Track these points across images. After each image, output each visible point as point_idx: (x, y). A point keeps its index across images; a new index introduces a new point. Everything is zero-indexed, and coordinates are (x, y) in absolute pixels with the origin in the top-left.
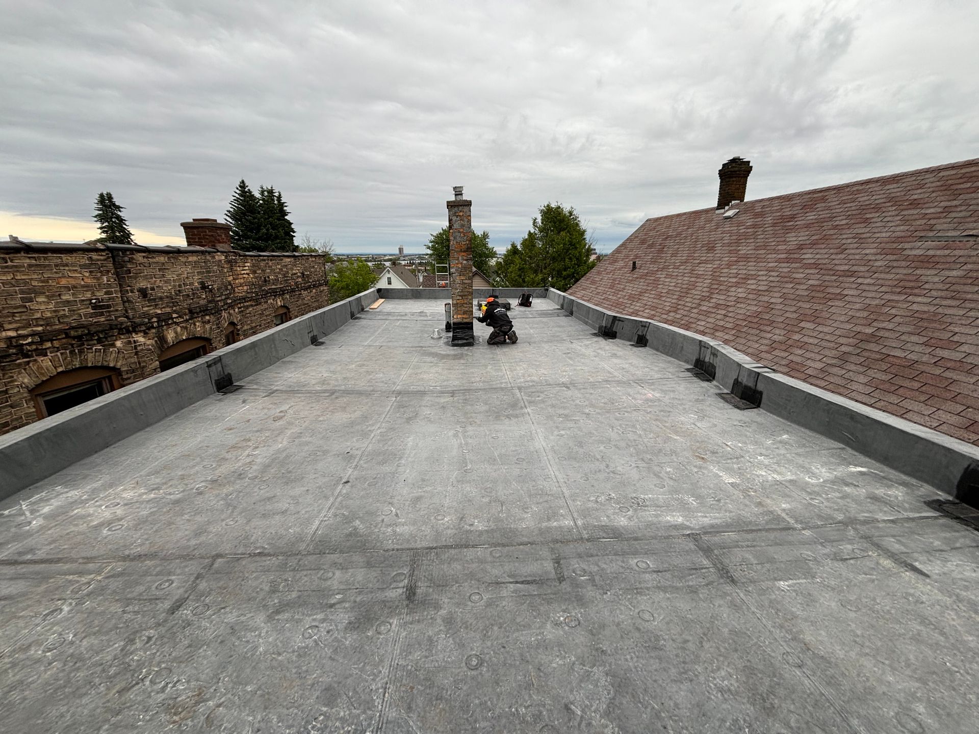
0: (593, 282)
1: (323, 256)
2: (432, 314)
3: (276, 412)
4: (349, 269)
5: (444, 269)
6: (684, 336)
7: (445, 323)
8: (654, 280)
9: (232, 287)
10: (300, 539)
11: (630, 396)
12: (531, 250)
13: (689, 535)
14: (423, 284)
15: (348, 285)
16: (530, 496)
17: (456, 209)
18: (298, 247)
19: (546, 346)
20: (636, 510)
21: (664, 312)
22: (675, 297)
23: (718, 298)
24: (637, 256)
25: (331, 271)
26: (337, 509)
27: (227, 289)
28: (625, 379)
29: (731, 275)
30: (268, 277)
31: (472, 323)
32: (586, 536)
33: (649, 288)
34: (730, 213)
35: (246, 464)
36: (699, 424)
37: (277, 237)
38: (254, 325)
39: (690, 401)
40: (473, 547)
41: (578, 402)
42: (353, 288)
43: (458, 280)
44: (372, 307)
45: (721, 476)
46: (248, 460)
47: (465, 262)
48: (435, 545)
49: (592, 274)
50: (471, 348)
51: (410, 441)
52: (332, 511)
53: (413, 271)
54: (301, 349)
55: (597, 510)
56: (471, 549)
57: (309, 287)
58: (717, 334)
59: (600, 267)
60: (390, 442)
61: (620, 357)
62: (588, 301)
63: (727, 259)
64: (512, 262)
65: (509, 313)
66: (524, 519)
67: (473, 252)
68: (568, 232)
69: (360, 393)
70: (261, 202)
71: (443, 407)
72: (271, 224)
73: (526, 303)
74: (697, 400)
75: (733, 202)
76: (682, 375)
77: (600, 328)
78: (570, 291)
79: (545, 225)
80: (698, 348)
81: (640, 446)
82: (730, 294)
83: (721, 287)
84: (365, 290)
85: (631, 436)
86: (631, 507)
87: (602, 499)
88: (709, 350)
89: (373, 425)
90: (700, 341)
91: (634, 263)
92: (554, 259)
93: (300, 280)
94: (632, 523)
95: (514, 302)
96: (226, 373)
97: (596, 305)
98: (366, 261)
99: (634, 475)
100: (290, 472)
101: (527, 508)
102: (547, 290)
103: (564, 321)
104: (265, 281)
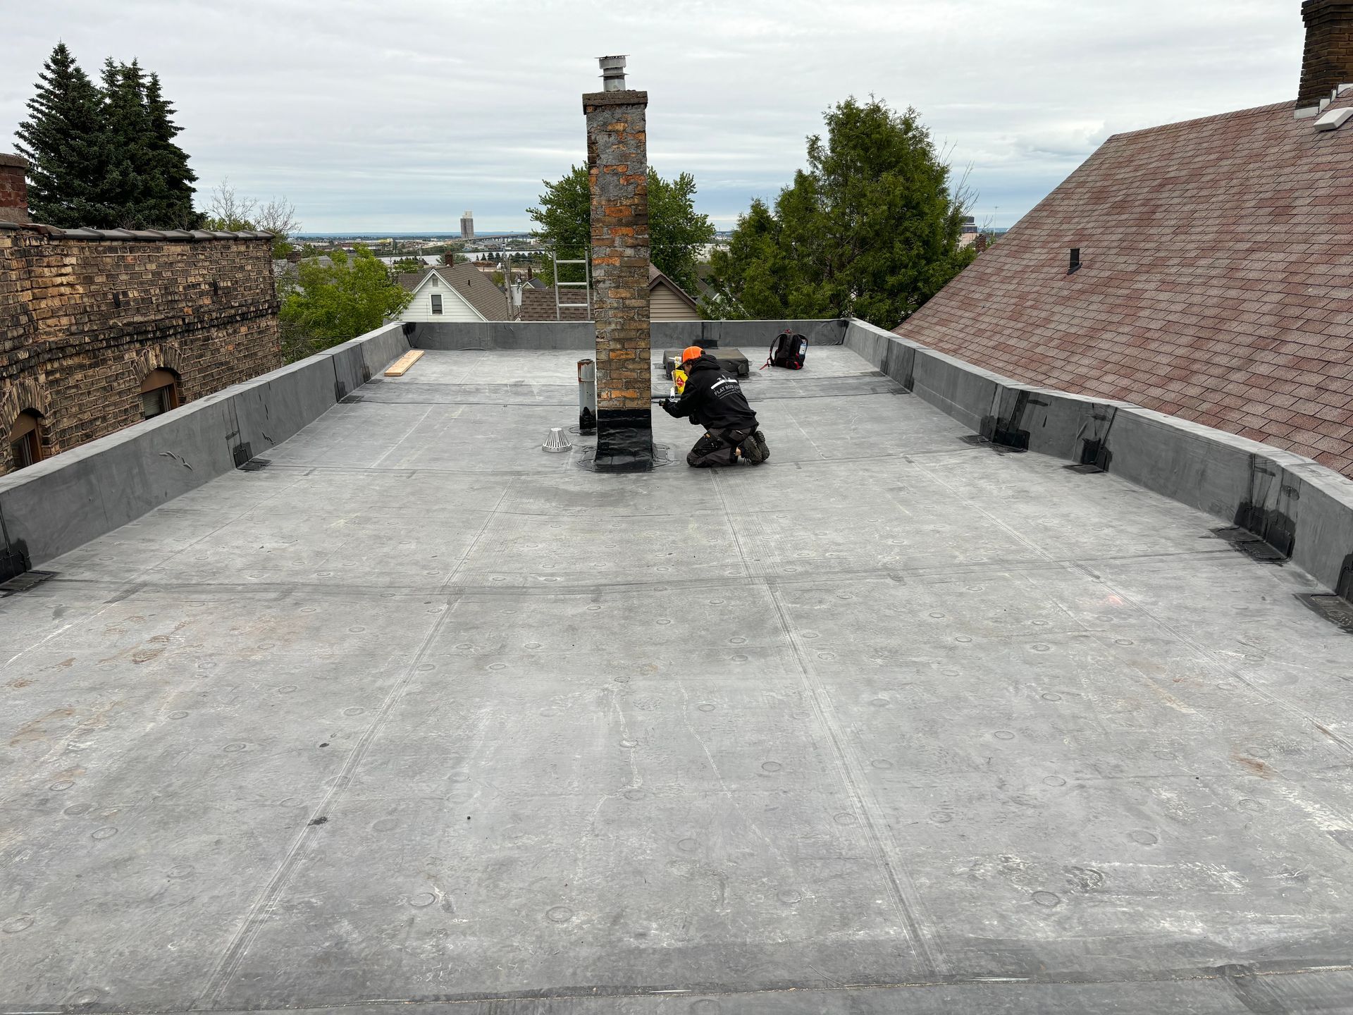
0: (967, 304)
1: (268, 240)
2: (547, 390)
3: (141, 639)
4: (334, 276)
5: (577, 273)
6: (1209, 443)
7: (577, 413)
8: (1128, 297)
9: (31, 320)
10: (193, 969)
11: (1062, 599)
12: (802, 221)
13: (1221, 970)
14: (525, 312)
15: (330, 317)
16: (796, 861)
17: (607, 114)
18: (202, 217)
19: (841, 471)
20: (1077, 902)
21: (1153, 380)
22: (1184, 340)
23: (1303, 343)
24: (1081, 235)
25: (288, 279)
26: (294, 889)
27: (17, 324)
28: (1050, 556)
29: (1337, 281)
30: (125, 294)
31: (648, 412)
32: (944, 968)
33: (1116, 319)
34: (1333, 117)
35: (60, 774)
36: (1248, 676)
37: (147, 192)
38: (87, 416)
39: (1225, 614)
40: (644, 992)
41: (924, 616)
42: (343, 322)
43: (611, 298)
44: (391, 370)
45: (1308, 815)
46: (66, 763)
47: (629, 252)
48: (546, 987)
49: (964, 281)
50: (645, 476)
51: (485, 716)
52: (281, 895)
53: (497, 280)
54: (207, 478)
55: (973, 898)
56: (640, 998)
57: (231, 320)
58: (1300, 437)
59: (986, 263)
60: (432, 720)
61: (1036, 499)
62: (954, 352)
63: (1325, 238)
64: (755, 252)
65: (745, 387)
66: (779, 920)
67: (653, 227)
68: (901, 172)
69: (356, 592)
70: (108, 101)
71: (572, 629)
72: (132, 158)
73: (788, 358)
74: (1244, 613)
75: (1342, 87)
76: (1203, 545)
77: (985, 422)
78: (906, 326)
79: (840, 155)
80: (1246, 475)
81: (1088, 733)
82: (1332, 330)
83: (1311, 314)
84: (374, 328)
85: (1065, 706)
86: (1065, 892)
87: (987, 869)
88: (1276, 482)
89: (388, 674)
90: (1253, 457)
91: (1075, 254)
92: (863, 243)
93: (207, 301)
94: (1067, 936)
95: (758, 357)
96: (13, 540)
97: (976, 362)
98: (377, 253)
99: (1073, 806)
100: (172, 795)
101: (788, 893)
102: (846, 324)
103: (888, 405)
104: (117, 303)
